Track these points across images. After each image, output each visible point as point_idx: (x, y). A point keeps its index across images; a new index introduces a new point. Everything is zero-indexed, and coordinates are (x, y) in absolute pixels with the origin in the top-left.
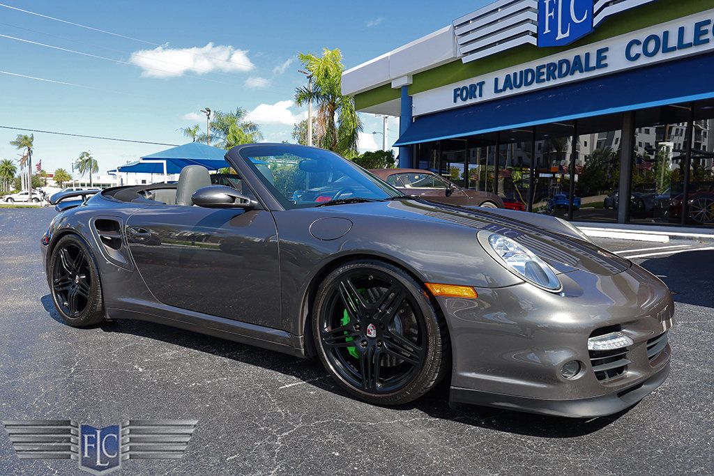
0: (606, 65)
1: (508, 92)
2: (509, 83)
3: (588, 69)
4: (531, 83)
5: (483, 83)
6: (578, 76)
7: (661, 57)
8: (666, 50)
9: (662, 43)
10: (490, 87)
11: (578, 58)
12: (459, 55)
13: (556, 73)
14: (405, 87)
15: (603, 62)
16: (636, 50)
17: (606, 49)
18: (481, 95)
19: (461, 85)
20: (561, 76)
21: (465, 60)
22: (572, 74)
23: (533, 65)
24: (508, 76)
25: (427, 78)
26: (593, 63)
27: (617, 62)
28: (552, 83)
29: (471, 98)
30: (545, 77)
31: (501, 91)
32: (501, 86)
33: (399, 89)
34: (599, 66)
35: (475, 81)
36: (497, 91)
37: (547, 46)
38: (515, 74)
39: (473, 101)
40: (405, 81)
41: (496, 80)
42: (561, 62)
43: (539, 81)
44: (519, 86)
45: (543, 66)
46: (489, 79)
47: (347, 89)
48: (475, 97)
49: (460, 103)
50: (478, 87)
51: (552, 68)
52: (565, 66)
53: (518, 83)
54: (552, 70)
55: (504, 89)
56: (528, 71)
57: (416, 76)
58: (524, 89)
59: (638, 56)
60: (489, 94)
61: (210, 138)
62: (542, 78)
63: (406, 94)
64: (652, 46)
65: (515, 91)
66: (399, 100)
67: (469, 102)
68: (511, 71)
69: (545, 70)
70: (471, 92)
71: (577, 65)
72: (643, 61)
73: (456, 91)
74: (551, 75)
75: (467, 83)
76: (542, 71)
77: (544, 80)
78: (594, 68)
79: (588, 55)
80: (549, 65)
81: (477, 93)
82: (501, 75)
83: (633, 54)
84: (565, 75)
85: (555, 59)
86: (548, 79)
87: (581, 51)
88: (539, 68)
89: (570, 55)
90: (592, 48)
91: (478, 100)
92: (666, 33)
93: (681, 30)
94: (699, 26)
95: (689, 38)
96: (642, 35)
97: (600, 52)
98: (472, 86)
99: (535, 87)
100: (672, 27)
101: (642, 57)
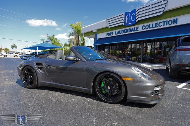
0: (138, 30)
1: (118, 35)
2: (118, 33)
3: (135, 31)
4: (123, 33)
6: (133, 32)
7: (149, 29)
8: (150, 28)
9: (149, 27)
10: (114, 33)
11: (133, 28)
12: (108, 26)
14: (96, 32)
16: (144, 27)
17: (138, 27)
18: (112, 35)
19: (108, 32)
21: (109, 27)
23: (124, 29)
24: (118, 31)
25: (101, 30)
26: (136, 30)
27: (140, 30)
28: (127, 33)
30: (126, 32)
32: (117, 33)
33: (94, 33)
34: (137, 30)
35: (111, 32)
36: (116, 34)
37: (126, 25)
39: (111, 36)
40: (96, 31)
41: (116, 32)
42: (129, 29)
44: (121, 33)
46: (114, 31)
47: (82, 32)
49: (108, 36)
52: (130, 30)
54: (127, 30)
55: (117, 34)
56: (122, 30)
57: (98, 30)
58: (121, 34)
59: (144, 29)
60: (114, 35)
61: (48, 42)
63: (96, 34)
64: (147, 27)
65: (120, 34)
66: (94, 35)
67: (110, 36)
68: (119, 30)
69: (126, 30)
70: (110, 34)
71: (132, 30)
72: (145, 30)
73: (107, 34)
74: (127, 32)
75: (109, 32)
78: (136, 31)
79: (135, 28)
81: (112, 34)
82: (117, 31)
83: (143, 28)
84: (130, 32)
85: (128, 28)
87: (133, 27)
88: (125, 30)
89: (131, 28)
90: (136, 27)
91: (112, 36)
92: (150, 25)
93: (153, 24)
94: (156, 24)
95: (154, 26)
96: (145, 25)
97: (137, 27)
98: (110, 33)
99: (124, 34)
100: (151, 23)
101: (145, 29)
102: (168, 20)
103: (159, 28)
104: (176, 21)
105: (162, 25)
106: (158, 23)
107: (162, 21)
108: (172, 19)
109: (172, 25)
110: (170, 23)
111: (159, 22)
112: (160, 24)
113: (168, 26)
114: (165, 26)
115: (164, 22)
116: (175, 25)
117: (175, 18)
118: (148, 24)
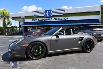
0: (52, 20)
1: (40, 21)
2: (40, 20)
6: (49, 21)
7: (57, 20)
10: (37, 20)
14: (24, 18)
16: (54, 19)
19: (33, 19)
23: (43, 19)
26: (50, 20)
28: (46, 21)
49: (33, 21)
58: (42, 21)
64: (56, 19)
66: (22, 19)
67: (34, 21)
71: (48, 19)
72: (55, 20)
74: (45, 20)
75: (34, 19)
85: (46, 18)
87: (49, 18)
89: (48, 18)
95: (59, 19)
96: (55, 18)
99: (44, 21)
100: (58, 18)
102: (65, 17)
103: (61, 20)
104: (68, 19)
105: (63, 19)
107: (62, 17)
108: (66, 17)
109: (66, 20)
110: (66, 19)
111: (61, 18)
112: (62, 19)
113: (65, 20)
114: (64, 20)
115: (63, 18)
116: (67, 20)
117: (67, 17)
118: (57, 18)
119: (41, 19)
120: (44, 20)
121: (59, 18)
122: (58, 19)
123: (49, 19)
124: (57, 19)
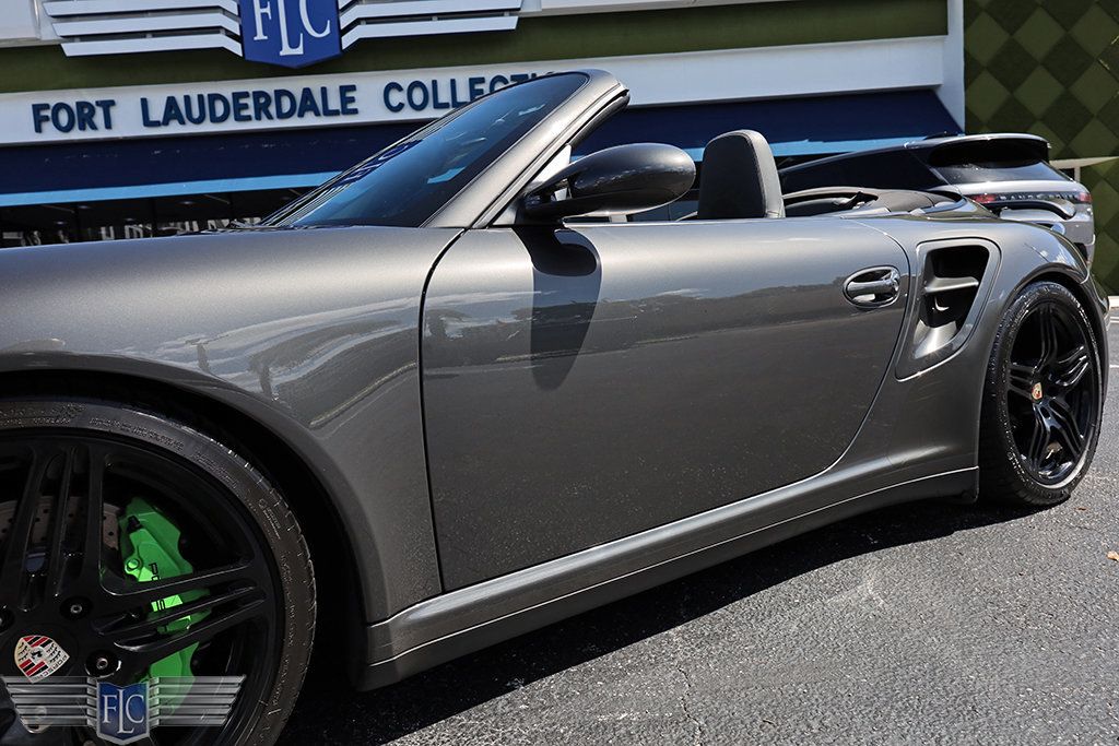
0: (355, 112)
1: (175, 128)
2: (173, 111)
3: (328, 113)
4: (224, 118)
5: (112, 103)
6: (310, 120)
7: (430, 113)
8: (438, 106)
10: (130, 114)
13: (273, 109)
15: (350, 106)
16: (396, 98)
17: (353, 88)
18: (108, 125)
19: (51, 98)
20: (281, 115)
22: (301, 115)
23: (227, 89)
24: (171, 102)
26: (334, 104)
27: (372, 109)
28: (266, 124)
29: (82, 128)
30: (251, 112)
31: (156, 124)
32: (157, 113)
34: (345, 110)
35: (92, 96)
36: (147, 123)
37: (261, 61)
38: (187, 99)
39: (89, 135)
41: (144, 102)
42: (280, 94)
43: (239, 118)
44: (199, 121)
45: (246, 95)
46: (125, 98)
48: (94, 127)
49: (53, 135)
50: (99, 111)
51: (262, 100)
52: (286, 101)
53: (196, 113)
54: (262, 104)
55: (166, 122)
56: (214, 98)
58: (208, 127)
59: (400, 107)
60: (128, 126)
62: (244, 113)
64: (418, 96)
65: (190, 129)
67: (76, 135)
68: (179, 92)
69: (250, 101)
70: (84, 115)
71: (307, 103)
72: (410, 115)
73: (38, 108)
74: (262, 110)
76: (242, 101)
77: (248, 118)
78: (335, 113)
79: (324, 91)
80: (257, 95)
81: (99, 118)
82: (158, 97)
83: (394, 101)
84: (289, 115)
85: (270, 86)
86: (258, 118)
87: (315, 83)
88: (237, 96)
89: (296, 85)
90: (333, 82)
91: (102, 134)
92: (434, 83)
93: (453, 82)
94: (473, 82)
95: (463, 94)
96: (405, 78)
97: (344, 89)
98: (81, 105)
99: (231, 125)
100: (442, 77)
101: (408, 108)
102: (539, 70)
106: (482, 80)
107: (506, 70)
111: (486, 73)
118: (425, 76)
119: (195, 90)
120: (236, 107)
121: (463, 75)
122: (445, 97)
123: (307, 93)
124: (431, 96)
